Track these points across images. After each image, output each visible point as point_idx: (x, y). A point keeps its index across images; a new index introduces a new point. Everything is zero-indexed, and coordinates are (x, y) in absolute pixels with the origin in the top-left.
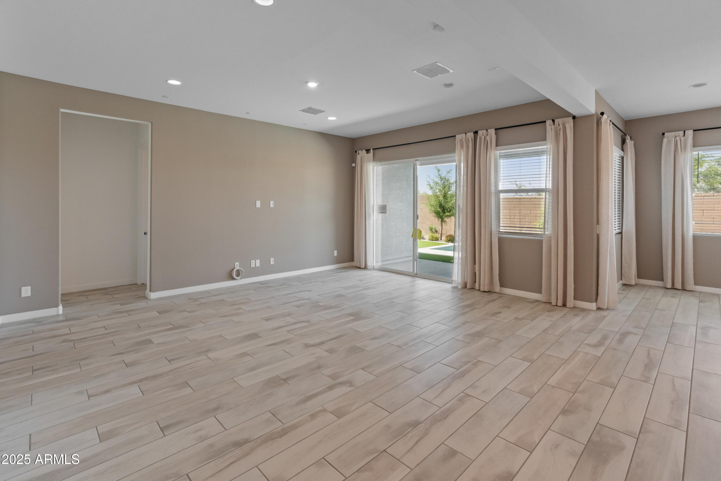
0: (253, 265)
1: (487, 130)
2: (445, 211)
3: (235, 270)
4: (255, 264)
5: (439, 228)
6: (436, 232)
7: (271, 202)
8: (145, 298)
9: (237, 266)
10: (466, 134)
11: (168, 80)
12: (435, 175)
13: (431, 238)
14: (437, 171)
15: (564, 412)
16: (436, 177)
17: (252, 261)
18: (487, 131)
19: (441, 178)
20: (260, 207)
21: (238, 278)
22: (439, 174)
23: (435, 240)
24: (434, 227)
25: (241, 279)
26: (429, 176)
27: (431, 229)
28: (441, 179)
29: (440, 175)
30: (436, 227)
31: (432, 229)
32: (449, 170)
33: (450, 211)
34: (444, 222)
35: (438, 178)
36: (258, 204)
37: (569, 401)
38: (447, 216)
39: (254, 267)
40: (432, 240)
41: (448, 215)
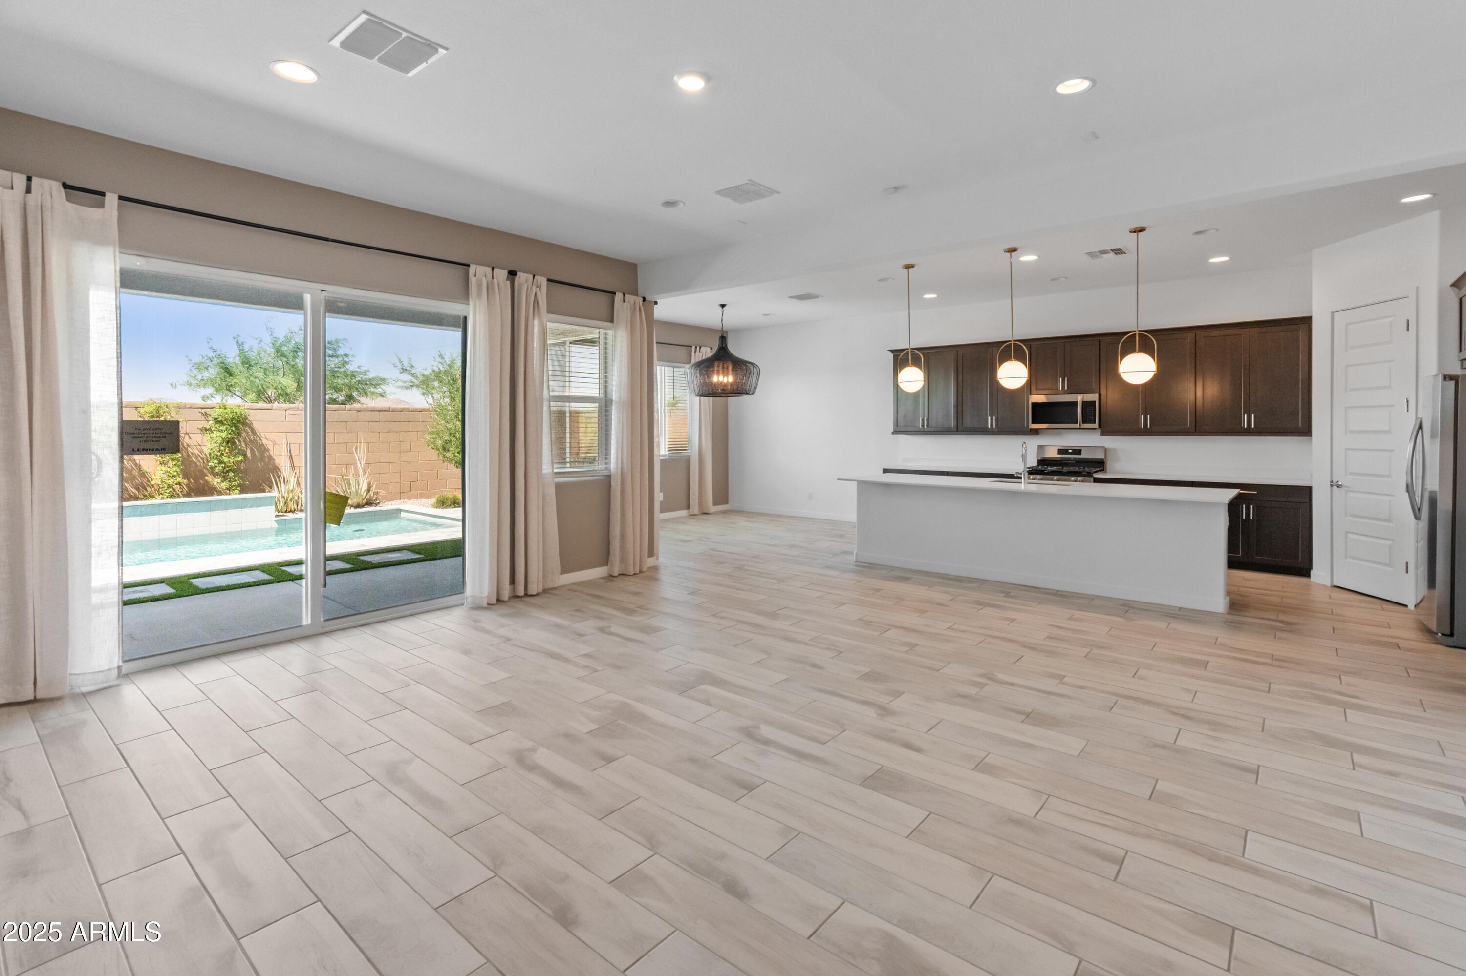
1: (534, 276)
10: (493, 270)
18: (534, 278)
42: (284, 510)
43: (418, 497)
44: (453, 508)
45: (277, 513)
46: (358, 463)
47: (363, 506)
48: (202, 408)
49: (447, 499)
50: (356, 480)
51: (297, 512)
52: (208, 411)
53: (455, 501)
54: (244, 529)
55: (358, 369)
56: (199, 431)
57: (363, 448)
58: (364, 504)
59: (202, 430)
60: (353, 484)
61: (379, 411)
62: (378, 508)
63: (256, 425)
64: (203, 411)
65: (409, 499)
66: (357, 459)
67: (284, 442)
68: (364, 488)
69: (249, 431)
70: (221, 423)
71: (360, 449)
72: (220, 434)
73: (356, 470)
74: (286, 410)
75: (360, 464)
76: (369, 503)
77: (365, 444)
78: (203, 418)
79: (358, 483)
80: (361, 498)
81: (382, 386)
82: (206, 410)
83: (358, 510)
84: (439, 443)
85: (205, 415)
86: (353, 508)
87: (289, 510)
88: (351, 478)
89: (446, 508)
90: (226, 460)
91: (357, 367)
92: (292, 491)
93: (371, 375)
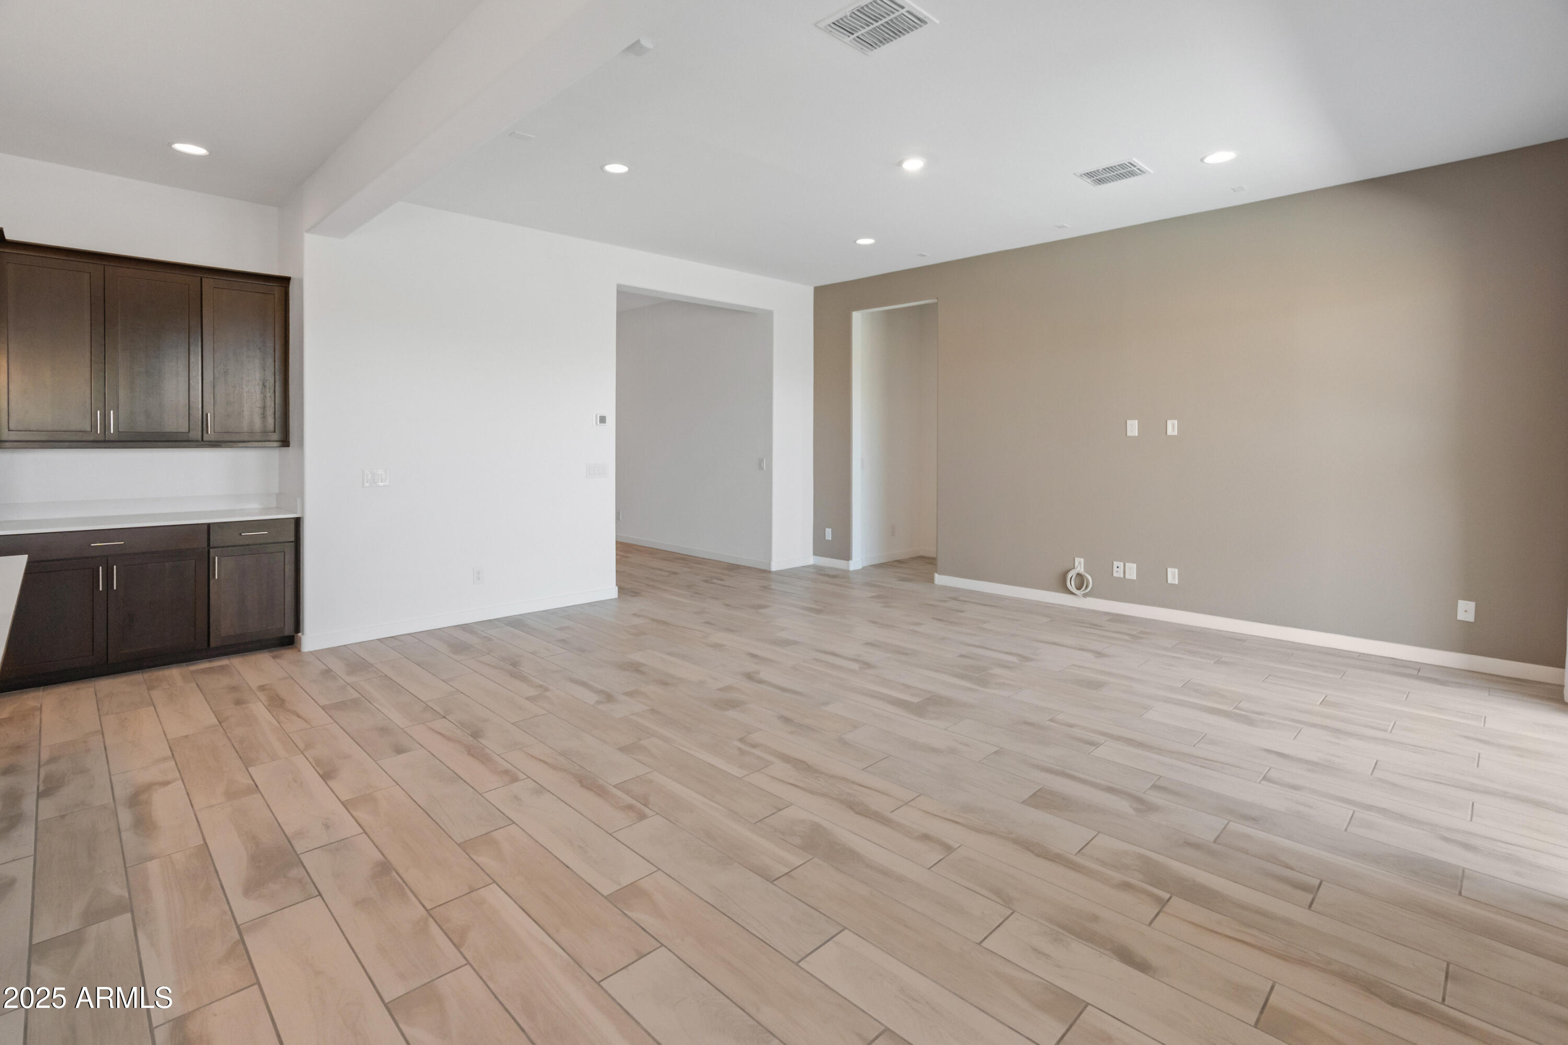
0: (1117, 572)
3: (1072, 574)
4: (1124, 572)
7: (1170, 423)
8: (932, 580)
9: (1080, 566)
11: (856, 240)
15: (384, 868)
17: (1116, 564)
20: (1137, 435)
21: (1077, 592)
25: (1085, 596)
36: (1133, 427)
37: (409, 888)
39: (1119, 578)
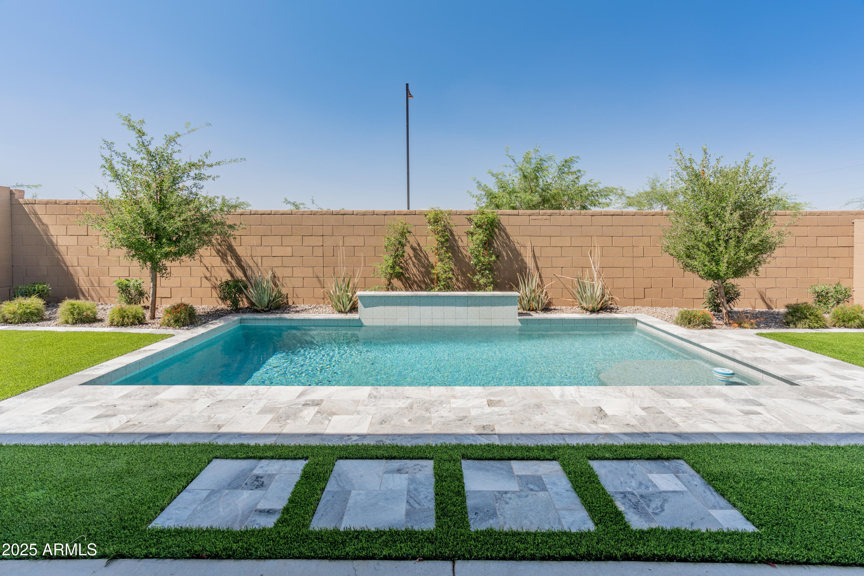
2: (162, 240)
5: (147, 286)
6: (141, 294)
12: (129, 145)
13: (117, 319)
14: (134, 134)
16: (133, 148)
19: (149, 153)
22: (143, 143)
23: (133, 324)
24: (132, 284)
26: (110, 145)
27: (124, 289)
28: (152, 156)
29: (146, 144)
30: (140, 281)
31: (129, 289)
32: (173, 134)
33: (178, 240)
34: (161, 270)
35: (139, 153)
38: (167, 255)
40: (123, 325)
41: (171, 251)
42: (527, 308)
43: (652, 305)
44: (702, 328)
45: (521, 311)
46: (593, 267)
47: (598, 311)
48: (468, 215)
49: (694, 316)
50: (590, 284)
51: (538, 311)
52: (471, 217)
53: (705, 320)
54: (494, 325)
55: (589, 183)
56: (466, 234)
57: (597, 252)
58: (598, 309)
59: (468, 234)
60: (588, 287)
61: (612, 215)
62: (613, 315)
63: (508, 230)
64: (468, 217)
65: (643, 306)
66: (592, 262)
67: (529, 244)
68: (599, 293)
69: (504, 235)
70: (480, 226)
71: (594, 253)
72: (480, 236)
73: (591, 273)
74: (530, 216)
75: (595, 267)
76: (604, 309)
77: (599, 248)
78: (469, 223)
79: (593, 286)
80: (596, 303)
81: (609, 197)
82: (470, 216)
83: (594, 316)
84: (681, 248)
85: (470, 220)
86: (588, 313)
87: (531, 308)
88: (586, 281)
89: (694, 327)
90: (482, 259)
91: (588, 180)
92: (534, 291)
93: (601, 186)
